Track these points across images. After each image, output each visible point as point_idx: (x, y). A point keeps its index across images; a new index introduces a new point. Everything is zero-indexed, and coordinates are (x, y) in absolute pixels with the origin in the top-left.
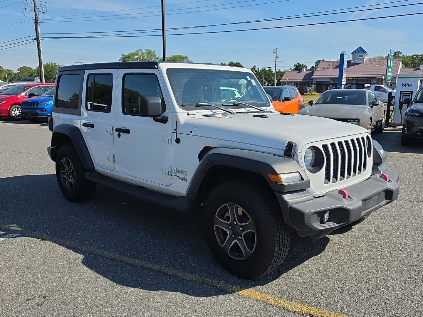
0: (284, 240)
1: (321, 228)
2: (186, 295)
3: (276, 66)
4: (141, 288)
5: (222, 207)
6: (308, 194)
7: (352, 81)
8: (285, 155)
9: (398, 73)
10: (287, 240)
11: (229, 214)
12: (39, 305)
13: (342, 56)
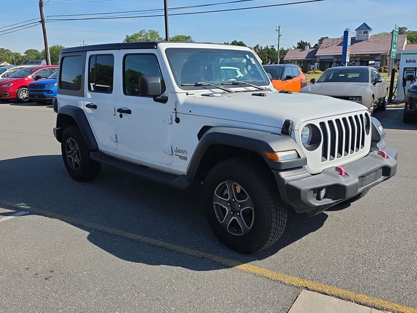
0: (281, 216)
1: (317, 204)
2: (186, 269)
3: (279, 44)
4: (143, 263)
5: (220, 184)
6: (305, 172)
7: (356, 58)
8: (282, 133)
9: (403, 49)
10: (284, 217)
11: (227, 192)
12: (46, 279)
13: (346, 33)
